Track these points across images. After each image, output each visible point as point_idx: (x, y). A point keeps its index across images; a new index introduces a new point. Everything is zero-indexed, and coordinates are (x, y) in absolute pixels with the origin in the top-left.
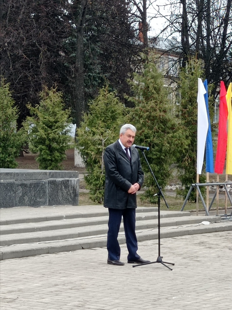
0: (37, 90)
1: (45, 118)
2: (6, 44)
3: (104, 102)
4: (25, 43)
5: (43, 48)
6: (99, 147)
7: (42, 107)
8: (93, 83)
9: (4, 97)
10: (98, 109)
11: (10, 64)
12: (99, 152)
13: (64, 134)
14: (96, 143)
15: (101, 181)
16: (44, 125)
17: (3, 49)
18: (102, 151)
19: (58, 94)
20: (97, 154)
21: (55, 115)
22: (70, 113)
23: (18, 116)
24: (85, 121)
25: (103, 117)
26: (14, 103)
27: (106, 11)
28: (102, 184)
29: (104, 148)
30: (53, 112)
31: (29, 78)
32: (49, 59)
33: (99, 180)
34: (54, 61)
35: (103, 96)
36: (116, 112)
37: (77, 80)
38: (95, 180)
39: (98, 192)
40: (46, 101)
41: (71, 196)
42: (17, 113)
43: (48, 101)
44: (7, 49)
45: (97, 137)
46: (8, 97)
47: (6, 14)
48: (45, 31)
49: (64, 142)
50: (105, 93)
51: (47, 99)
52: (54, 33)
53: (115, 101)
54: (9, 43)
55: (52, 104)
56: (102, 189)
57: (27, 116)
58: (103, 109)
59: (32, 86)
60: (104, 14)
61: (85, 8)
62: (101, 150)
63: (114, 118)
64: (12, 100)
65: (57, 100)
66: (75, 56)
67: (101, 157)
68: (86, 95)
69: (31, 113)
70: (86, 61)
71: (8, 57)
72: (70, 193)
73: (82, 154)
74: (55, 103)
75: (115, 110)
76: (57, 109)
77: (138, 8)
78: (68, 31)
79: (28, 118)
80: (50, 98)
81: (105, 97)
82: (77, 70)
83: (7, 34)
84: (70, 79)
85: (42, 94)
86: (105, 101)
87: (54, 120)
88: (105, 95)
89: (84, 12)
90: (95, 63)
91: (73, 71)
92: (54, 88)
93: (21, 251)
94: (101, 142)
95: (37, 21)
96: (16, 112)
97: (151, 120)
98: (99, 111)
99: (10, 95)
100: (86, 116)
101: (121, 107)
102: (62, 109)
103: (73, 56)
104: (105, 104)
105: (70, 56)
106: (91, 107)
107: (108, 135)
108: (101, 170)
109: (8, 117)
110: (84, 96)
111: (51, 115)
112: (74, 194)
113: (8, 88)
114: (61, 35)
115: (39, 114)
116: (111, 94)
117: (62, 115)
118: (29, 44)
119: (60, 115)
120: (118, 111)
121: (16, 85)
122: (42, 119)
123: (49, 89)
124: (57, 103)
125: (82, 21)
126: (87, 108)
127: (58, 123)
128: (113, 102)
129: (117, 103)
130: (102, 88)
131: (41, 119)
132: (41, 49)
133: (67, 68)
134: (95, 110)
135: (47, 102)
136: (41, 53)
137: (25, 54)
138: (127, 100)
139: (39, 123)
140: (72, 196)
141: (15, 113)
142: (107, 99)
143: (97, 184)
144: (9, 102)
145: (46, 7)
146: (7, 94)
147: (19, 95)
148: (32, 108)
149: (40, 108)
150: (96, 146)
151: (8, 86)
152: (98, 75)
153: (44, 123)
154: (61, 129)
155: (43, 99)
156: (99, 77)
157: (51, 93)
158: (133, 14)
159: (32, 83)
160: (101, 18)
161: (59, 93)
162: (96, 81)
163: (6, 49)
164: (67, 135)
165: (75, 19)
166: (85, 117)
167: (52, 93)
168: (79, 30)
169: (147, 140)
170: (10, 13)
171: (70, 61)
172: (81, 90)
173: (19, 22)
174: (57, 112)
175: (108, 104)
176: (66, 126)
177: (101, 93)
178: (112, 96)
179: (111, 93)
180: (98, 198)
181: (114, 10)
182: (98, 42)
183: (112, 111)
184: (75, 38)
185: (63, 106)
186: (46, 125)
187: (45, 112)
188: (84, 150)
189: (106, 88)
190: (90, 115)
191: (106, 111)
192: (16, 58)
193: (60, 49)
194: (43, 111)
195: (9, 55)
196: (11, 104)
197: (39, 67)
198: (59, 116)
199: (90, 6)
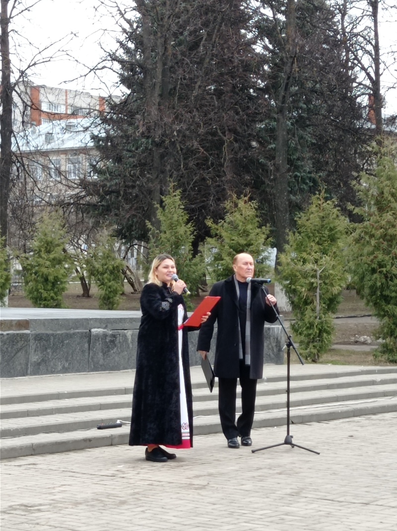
0: (219, 199)
1: (233, 240)
2: (175, 133)
3: (319, 216)
4: (202, 131)
5: (228, 138)
6: (313, 280)
7: (229, 223)
8: (302, 187)
9: (174, 209)
10: (310, 225)
11: (180, 161)
12: (312, 288)
13: (259, 262)
14: (309, 275)
15: (315, 330)
16: (232, 250)
17: (171, 141)
18: (317, 287)
19: (252, 205)
20: (309, 290)
21: (248, 235)
22: (268, 232)
23: (194, 237)
24: (291, 244)
25: (317, 237)
26: (187, 219)
27: (320, 81)
28: (317, 334)
29: (319, 282)
30: (244, 231)
31: (208, 182)
32: (237, 153)
33: (313, 329)
34: (245, 157)
35: (316, 206)
36: (336, 230)
37: (277, 184)
38: (307, 328)
39: (311, 345)
40: (234, 214)
41: (273, 350)
42: (193, 233)
43: (237, 215)
44: (177, 140)
45: (309, 266)
46: (179, 210)
47: (175, 89)
48: (231, 113)
49: (260, 274)
50: (320, 202)
51: (235, 211)
52: (243, 116)
53: (335, 213)
54: (179, 132)
55: (243, 220)
56: (318, 341)
57: (206, 238)
58: (317, 225)
59: (213, 194)
60: (318, 86)
61: (289, 78)
62: (315, 285)
63: (333, 239)
64: (185, 214)
65: (250, 213)
66: (275, 148)
67: (316, 296)
68: (292, 205)
69: (213, 232)
70: (290, 155)
71: (178, 152)
72: (272, 347)
73: (286, 292)
74: (247, 218)
75: (334, 227)
76: (249, 227)
77: (368, 74)
78: (265, 112)
79: (209, 239)
80: (240, 210)
81: (320, 208)
82: (277, 169)
83: (176, 118)
84: (267, 181)
85: (228, 204)
86: (320, 214)
87: (245, 242)
88: (320, 205)
89: (287, 84)
90: (303, 158)
91: (271, 170)
92: (245, 196)
93: (208, 424)
94: (315, 273)
95: (219, 98)
96: (190, 231)
97: (388, 241)
98: (311, 229)
99: (183, 207)
100: (293, 235)
101: (343, 223)
102: (257, 226)
103: (272, 148)
104: (320, 218)
105: (267, 148)
106: (299, 222)
107: (325, 263)
108: (316, 314)
109: (180, 239)
110: (288, 207)
111: (241, 235)
112: (278, 348)
113: (179, 197)
114: (253, 118)
115: (224, 234)
116: (328, 204)
117: (258, 234)
118: (207, 133)
119: (255, 235)
120: (339, 228)
121: (189, 192)
122: (229, 242)
123: (239, 198)
124: (249, 218)
125: (284, 97)
126: (293, 224)
127: (251, 247)
128: (331, 215)
129: (337, 216)
130: (315, 194)
131: (227, 240)
132: (225, 138)
133: (263, 166)
134: (306, 226)
135: (235, 216)
136: (226, 144)
137: (203, 147)
138: (352, 212)
139: (224, 246)
140: (275, 350)
141: (189, 233)
142: (323, 210)
143: (310, 335)
144: (181, 218)
145: (233, 77)
146: (177, 205)
147: (193, 206)
148: (214, 226)
149: (226, 225)
150: (308, 280)
151: (179, 194)
152: (309, 175)
153: (231, 247)
154: (255, 255)
155: (230, 212)
156: (310, 179)
157: (241, 204)
158: (360, 84)
159: (212, 188)
160: (313, 91)
161: (253, 203)
162: (306, 184)
163: (174, 141)
164: (264, 263)
165: (275, 93)
166: (290, 237)
167: (243, 203)
168: (281, 111)
169: (382, 269)
170: (179, 88)
171: (267, 156)
172: (283, 198)
173: (193, 101)
174: (251, 231)
175: (323, 217)
176: (263, 251)
177: (314, 202)
178: (329, 206)
179: (328, 202)
180: (312, 355)
181: (332, 80)
182: (308, 126)
183: (330, 228)
184: (274, 121)
185: (258, 221)
186: (234, 250)
187: (232, 230)
188: (290, 286)
189: (321, 194)
190: (298, 234)
191: (322, 228)
192: (189, 153)
193: (252, 139)
194: (230, 229)
195: (179, 149)
196: (183, 219)
197: (222, 165)
198: (252, 236)
199: (297, 75)
